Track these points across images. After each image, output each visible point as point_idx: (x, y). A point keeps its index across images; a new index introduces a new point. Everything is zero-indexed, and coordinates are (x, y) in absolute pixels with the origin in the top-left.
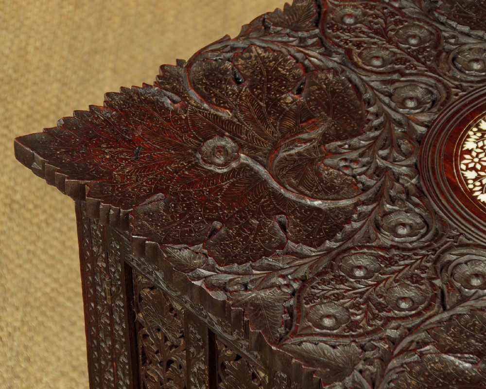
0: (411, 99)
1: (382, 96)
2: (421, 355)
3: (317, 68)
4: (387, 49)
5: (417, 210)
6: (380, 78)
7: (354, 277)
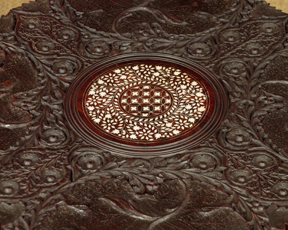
0: (62, 68)
1: (46, 67)
2: (57, 206)
3: (13, 52)
4: (51, 42)
5: (61, 128)
6: (46, 57)
7: (24, 165)
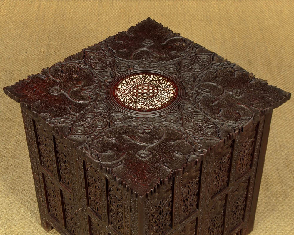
0: (106, 76)
1: (99, 75)
2: (102, 139)
3: (83, 69)
4: (101, 64)
5: (105, 103)
6: (99, 71)
7: (87, 120)
